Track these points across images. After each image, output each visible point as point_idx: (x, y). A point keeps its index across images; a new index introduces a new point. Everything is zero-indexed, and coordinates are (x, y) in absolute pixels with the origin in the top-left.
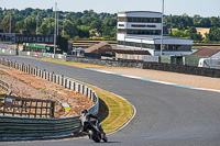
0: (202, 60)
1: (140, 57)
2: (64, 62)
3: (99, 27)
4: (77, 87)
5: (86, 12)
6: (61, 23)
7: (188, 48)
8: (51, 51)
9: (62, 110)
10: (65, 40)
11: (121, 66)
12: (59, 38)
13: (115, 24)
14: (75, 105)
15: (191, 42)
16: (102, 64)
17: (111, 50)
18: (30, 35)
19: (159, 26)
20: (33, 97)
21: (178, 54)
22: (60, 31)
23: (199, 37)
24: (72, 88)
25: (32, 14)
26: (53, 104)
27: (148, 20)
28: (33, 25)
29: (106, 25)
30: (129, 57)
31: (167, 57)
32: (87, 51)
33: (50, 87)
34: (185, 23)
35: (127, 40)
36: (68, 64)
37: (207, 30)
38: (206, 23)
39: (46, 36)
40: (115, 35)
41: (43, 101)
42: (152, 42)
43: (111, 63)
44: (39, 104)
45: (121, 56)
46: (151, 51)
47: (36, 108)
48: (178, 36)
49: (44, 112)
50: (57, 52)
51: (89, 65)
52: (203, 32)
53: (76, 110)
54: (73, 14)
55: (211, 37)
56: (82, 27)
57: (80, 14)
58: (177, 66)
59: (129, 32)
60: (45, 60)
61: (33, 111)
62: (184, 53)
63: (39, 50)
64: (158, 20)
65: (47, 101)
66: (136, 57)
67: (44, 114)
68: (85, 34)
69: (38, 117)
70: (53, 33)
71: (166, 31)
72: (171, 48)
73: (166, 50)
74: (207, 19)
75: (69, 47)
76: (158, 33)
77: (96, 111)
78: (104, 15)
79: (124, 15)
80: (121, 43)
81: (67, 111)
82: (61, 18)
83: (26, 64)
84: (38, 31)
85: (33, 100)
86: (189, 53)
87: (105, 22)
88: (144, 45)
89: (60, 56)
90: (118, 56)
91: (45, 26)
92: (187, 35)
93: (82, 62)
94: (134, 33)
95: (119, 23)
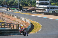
1: (43, 11)
2: (21, 13)
3: (31, 3)
4: (25, 20)
6: (20, 2)
7: (57, 8)
8: (17, 10)
9: (21, 27)
11: (38, 14)
14: (24, 25)
16: (32, 13)
17: (35, 9)
20: (12, 23)
21: (54, 10)
22: (20, 4)
24: (24, 20)
27: (45, 0)
28: (12, 3)
29: (33, 2)
30: (40, 11)
31: (51, 11)
32: (28, 10)
33: (17, 20)
34: (56, 1)
35: (39, 6)
36: (22, 13)
40: (35, 5)
42: (46, 7)
43: (35, 13)
44: (14, 25)
45: (38, 11)
46: (46, 9)
47: (13, 26)
48: (54, 5)
49: (16, 27)
50: (19, 10)
51: (28, 14)
53: (25, 27)
56: (26, 3)
58: (54, 14)
59: (40, 4)
63: (14, 10)
64: (48, 1)
65: (17, 24)
66: (42, 11)
67: (16, 28)
68: (27, 5)
69: (14, 29)
70: (18, 5)
71: (50, 4)
72: (52, 8)
73: (50, 9)
75: (22, 8)
76: (48, 4)
77: (31, 27)
80: (37, 7)
82: (20, 0)
83: (10, 14)
84: (13, 4)
85: (12, 24)
86: (57, 10)
88: (44, 8)
89: (20, 11)
90: (37, 11)
91: (15, 3)
92: (56, 5)
93: (26, 13)
94: (41, 4)
95: (37, 2)
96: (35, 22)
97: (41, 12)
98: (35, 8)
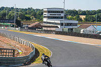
0: (82, 30)
1: (54, 29)
2: (19, 31)
3: (35, 15)
4: (25, 43)
5: (29, 8)
6: (17, 14)
7: (76, 25)
8: (13, 26)
9: (18, 53)
10: (20, 22)
11: (45, 33)
12: (17, 20)
13: (42, 14)
14: (24, 51)
15: (77, 22)
16: (36, 32)
17: (41, 26)
18: (4, 19)
19: (62, 15)
20: (5, 47)
21: (71, 27)
22: (17, 17)
23: (81, 20)
25: (4, 9)
26: (14, 51)
27: (58, 12)
28: (4, 15)
29: (38, 14)
30: (49, 29)
31: (66, 29)
33: (13, 43)
34: (74, 13)
35: (48, 21)
36: (21, 32)
37: (85, 16)
38: (84, 13)
39: (10, 19)
40: (42, 19)
41: (9, 49)
42: (59, 22)
43: (41, 32)
44: (8, 51)
45: (45, 29)
46: (59, 26)
47: (6, 52)
48: (71, 19)
50: (16, 27)
51: (31, 33)
52: (83, 17)
53: (25, 53)
54: (23, 9)
55: (86, 20)
56: (27, 15)
57: (26, 10)
58: (71, 33)
59: (49, 18)
60: (10, 30)
61: (5, 54)
62: (74, 27)
64: (62, 12)
65: (11, 50)
66: (52, 29)
67: (10, 55)
68: (28, 19)
69: (7, 57)
70: (14, 18)
71: (65, 17)
72: (68, 24)
73: (65, 25)
74: (85, 11)
75: (21, 24)
76: (62, 18)
77: (34, 54)
78: (37, 10)
79: (46, 10)
80: (45, 22)
81: (20, 54)
82: (18, 11)
84: (7, 17)
85: (5, 49)
86: (76, 27)
87: (38, 13)
88: (56, 24)
89: (17, 29)
91: (10, 15)
92: (75, 19)
93: (27, 31)
94: (51, 18)
95: (44, 13)
96: (41, 47)
97: (51, 31)
98: (41, 24)
